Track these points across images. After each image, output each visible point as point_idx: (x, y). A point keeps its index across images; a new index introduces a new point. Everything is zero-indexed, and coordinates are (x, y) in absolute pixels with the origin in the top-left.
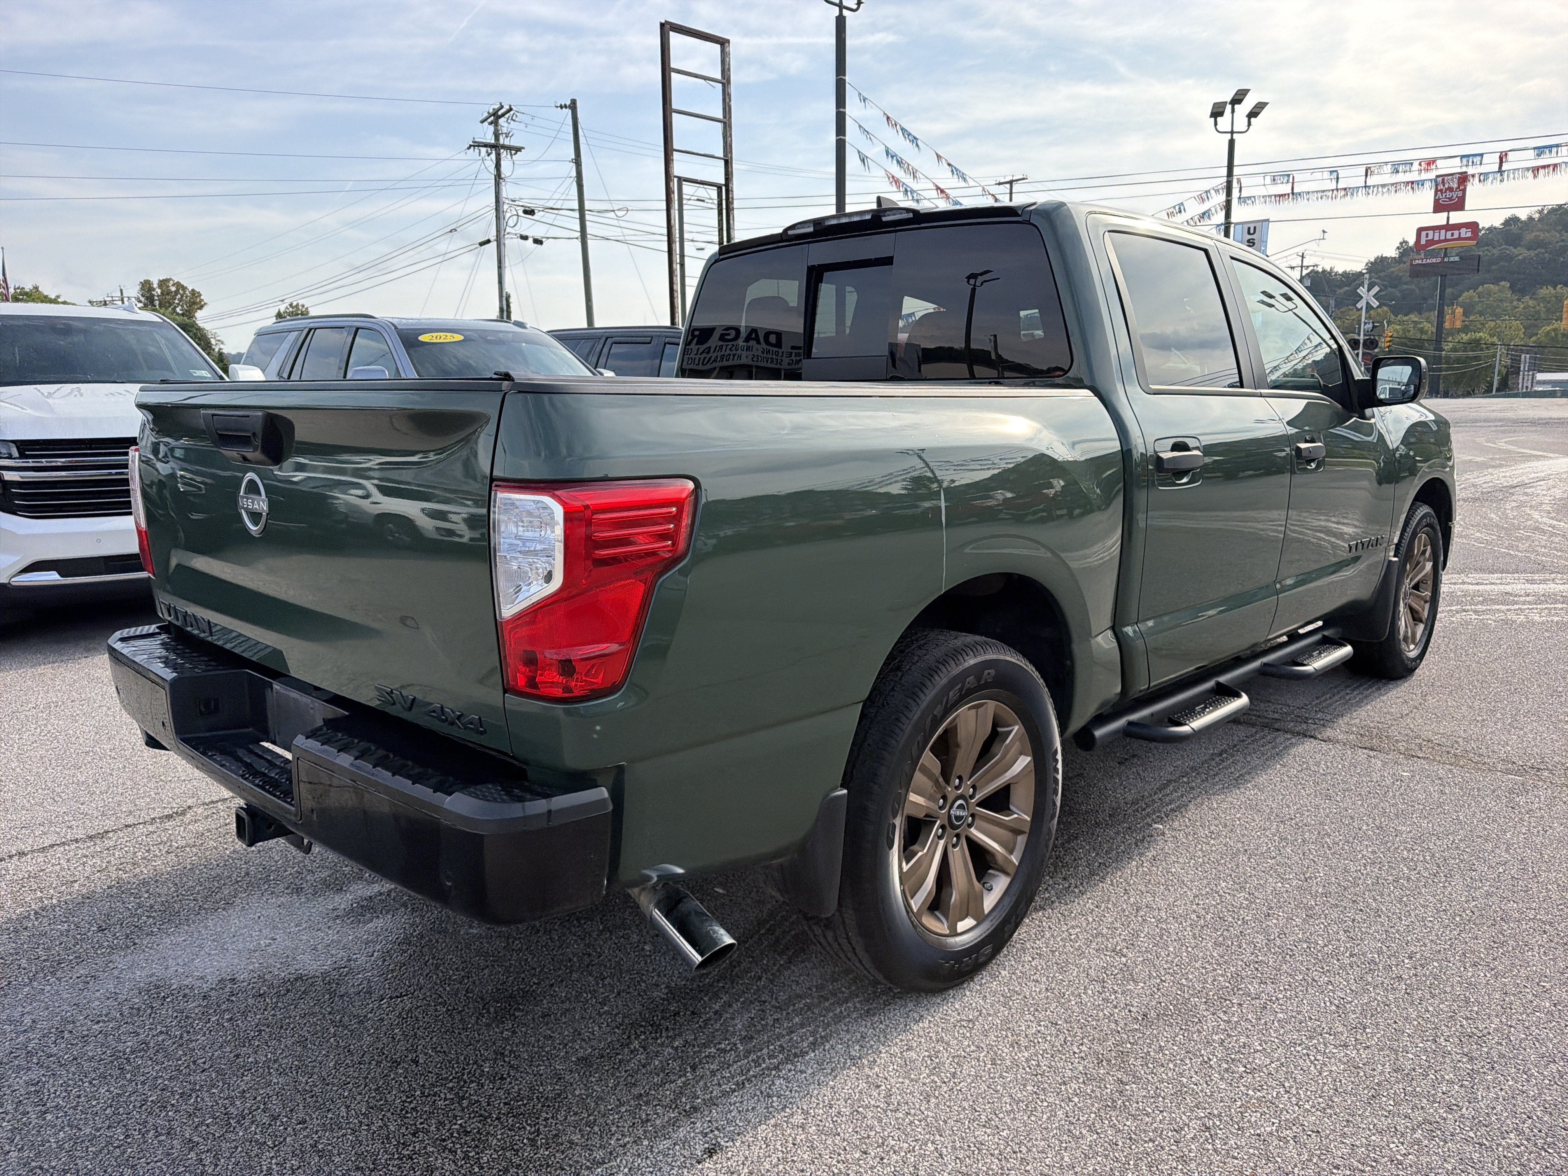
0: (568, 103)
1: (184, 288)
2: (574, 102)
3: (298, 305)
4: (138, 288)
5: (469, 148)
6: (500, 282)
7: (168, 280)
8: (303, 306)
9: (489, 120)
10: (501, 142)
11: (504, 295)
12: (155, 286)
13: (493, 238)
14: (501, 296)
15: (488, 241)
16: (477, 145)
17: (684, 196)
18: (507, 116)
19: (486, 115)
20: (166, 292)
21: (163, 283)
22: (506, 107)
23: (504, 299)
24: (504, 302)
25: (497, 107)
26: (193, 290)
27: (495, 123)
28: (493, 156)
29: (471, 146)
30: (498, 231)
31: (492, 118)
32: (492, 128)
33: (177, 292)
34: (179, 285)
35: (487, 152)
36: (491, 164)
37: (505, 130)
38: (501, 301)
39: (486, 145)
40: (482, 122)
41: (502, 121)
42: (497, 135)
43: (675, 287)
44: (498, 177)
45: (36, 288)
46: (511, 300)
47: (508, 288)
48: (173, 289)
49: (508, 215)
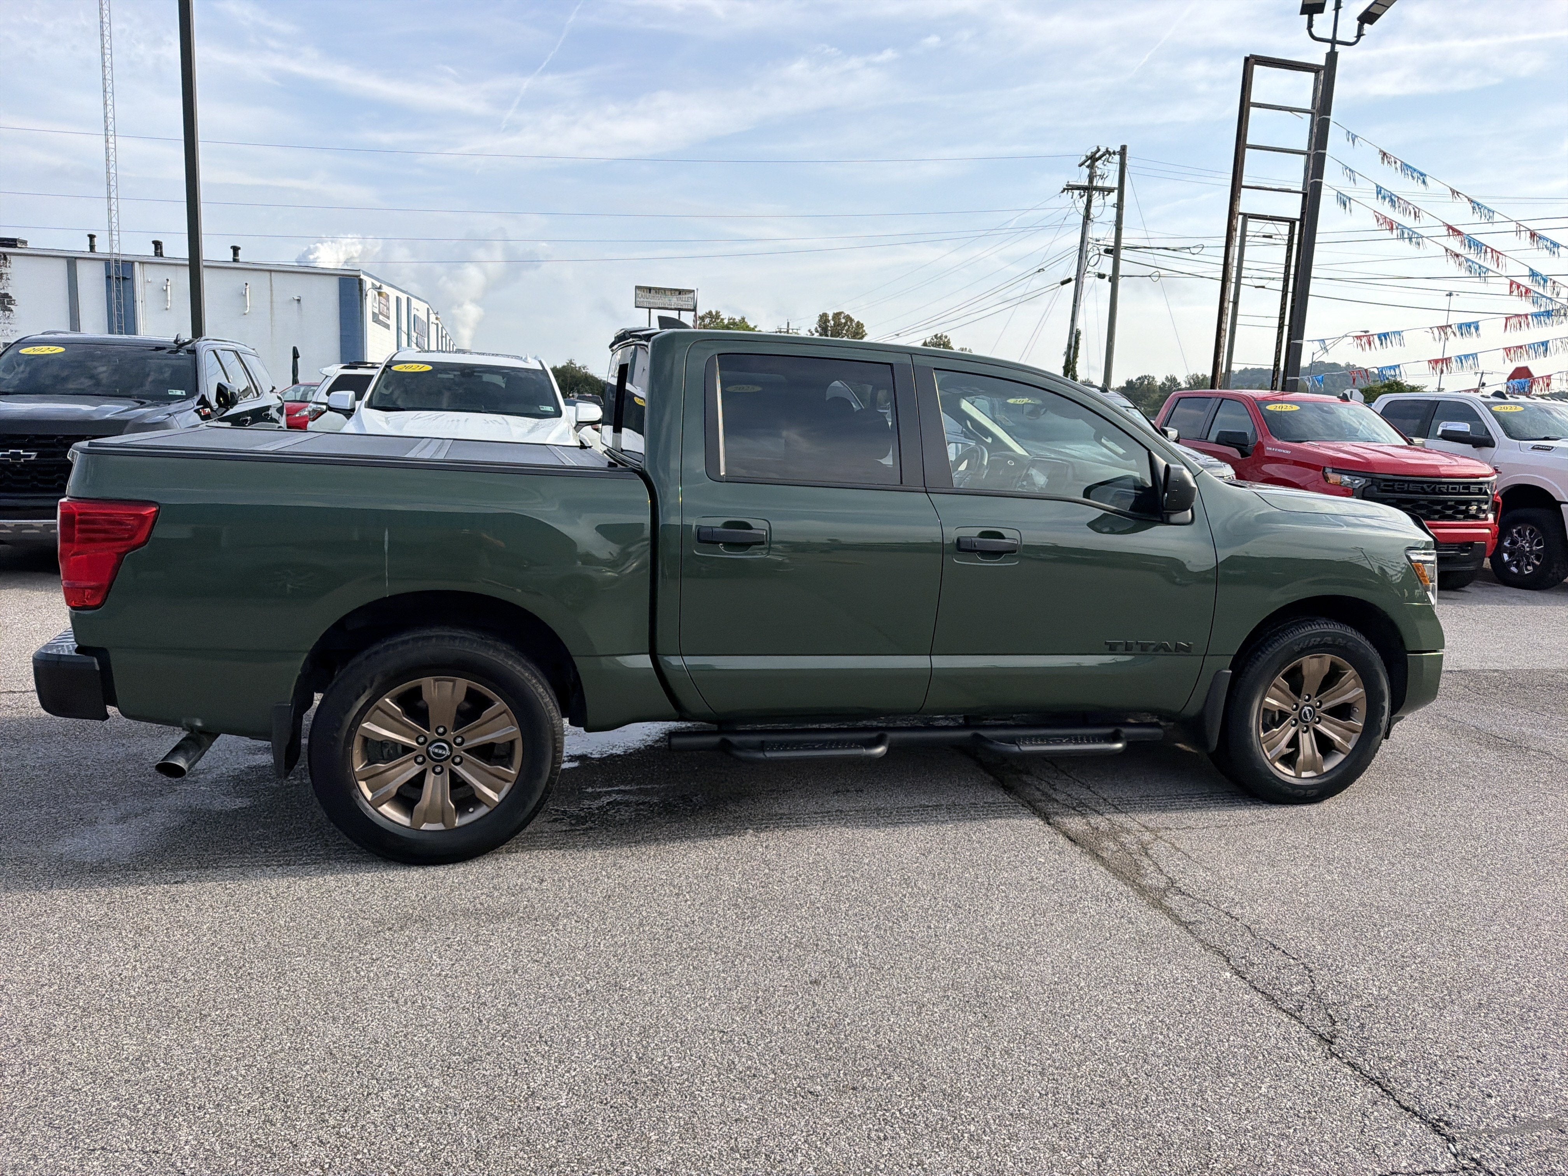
0: (1118, 149)
1: (852, 320)
2: (1124, 148)
3: (941, 336)
4: (817, 319)
5: (1063, 192)
6: (1073, 320)
7: (840, 313)
8: (946, 337)
9: (1087, 164)
10: (1095, 184)
11: (1075, 331)
12: (830, 318)
13: (1073, 277)
14: (1071, 333)
15: (1069, 280)
16: (1070, 188)
17: (1248, 233)
18: (1103, 159)
19: (1084, 158)
20: (837, 324)
21: (837, 316)
22: (1103, 150)
23: (1074, 336)
24: (1074, 339)
25: (1095, 149)
26: (858, 322)
27: (1091, 167)
28: (1085, 198)
29: (1064, 189)
30: (1078, 270)
31: (1089, 162)
32: (1087, 171)
33: (845, 324)
34: (848, 318)
35: (1080, 194)
36: (1082, 204)
37: (1099, 172)
38: (1070, 338)
39: (1078, 188)
40: (1080, 165)
41: (1099, 163)
42: (1091, 178)
43: (1223, 326)
44: (1087, 217)
45: (743, 319)
46: (1081, 337)
47: (1080, 325)
48: (843, 321)
49: (1090, 255)
